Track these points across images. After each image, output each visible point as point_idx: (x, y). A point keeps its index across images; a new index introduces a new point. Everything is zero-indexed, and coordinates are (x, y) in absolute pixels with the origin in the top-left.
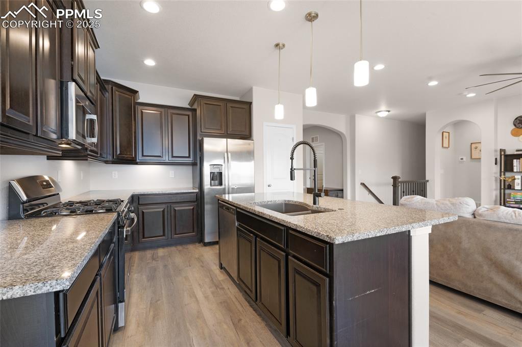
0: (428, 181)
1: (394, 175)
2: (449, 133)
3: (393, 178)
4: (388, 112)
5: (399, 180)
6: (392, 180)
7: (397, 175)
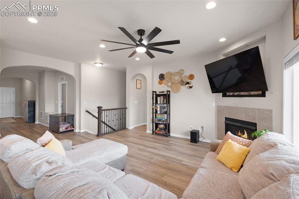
0: (127, 108)
1: (98, 106)
2: (141, 80)
3: (98, 107)
4: (101, 65)
5: (102, 109)
6: (98, 109)
7: (101, 106)
